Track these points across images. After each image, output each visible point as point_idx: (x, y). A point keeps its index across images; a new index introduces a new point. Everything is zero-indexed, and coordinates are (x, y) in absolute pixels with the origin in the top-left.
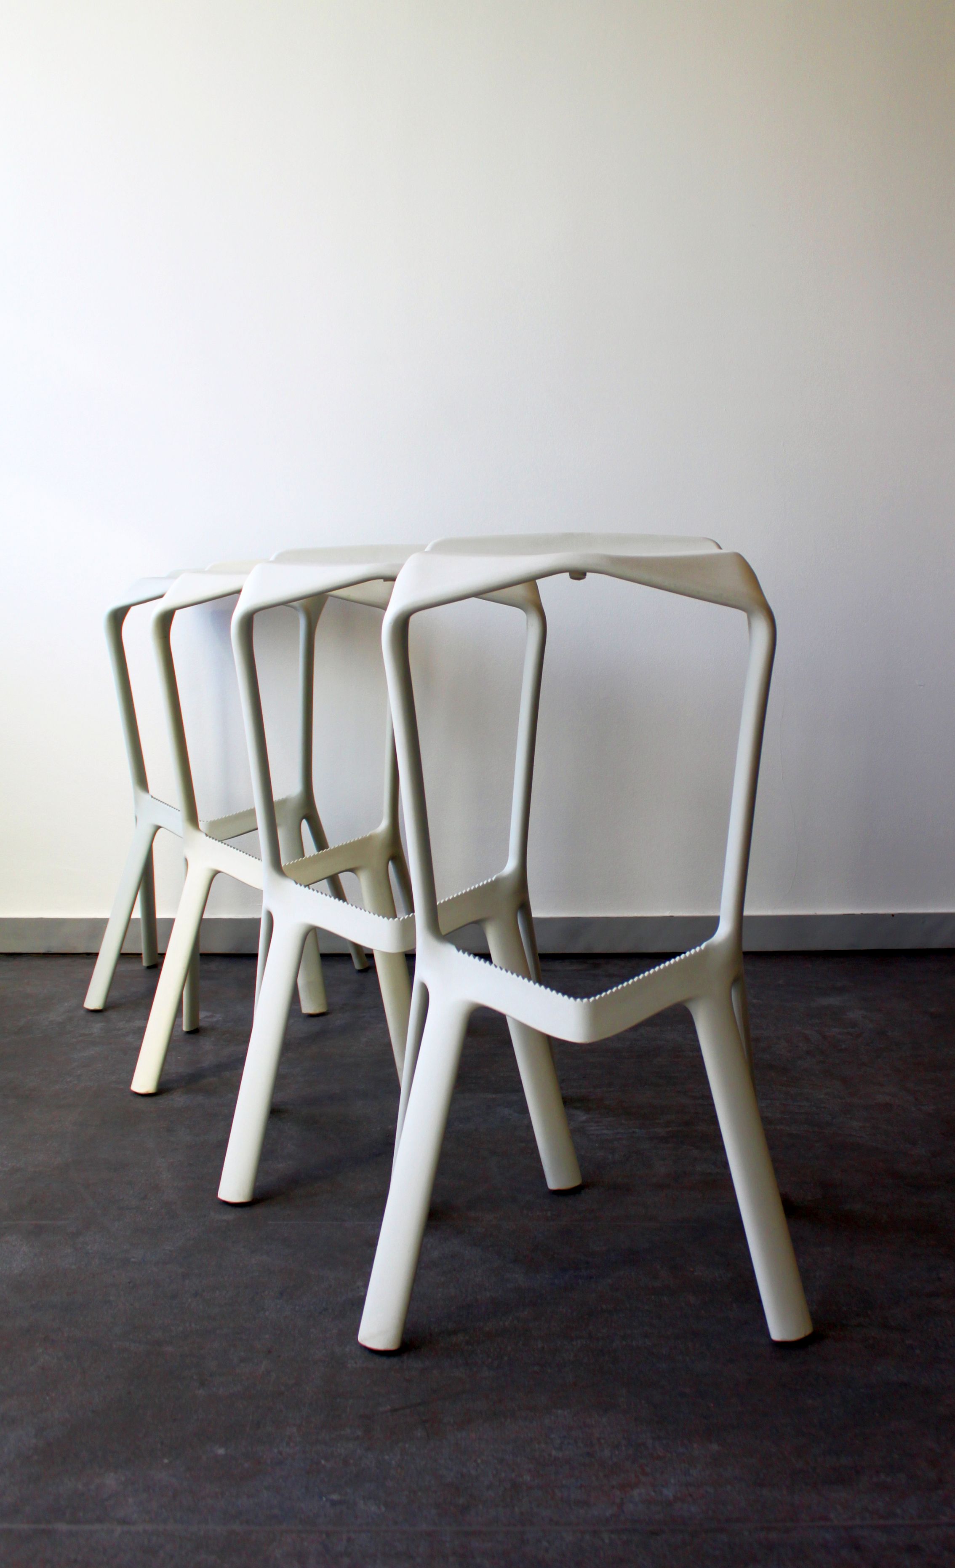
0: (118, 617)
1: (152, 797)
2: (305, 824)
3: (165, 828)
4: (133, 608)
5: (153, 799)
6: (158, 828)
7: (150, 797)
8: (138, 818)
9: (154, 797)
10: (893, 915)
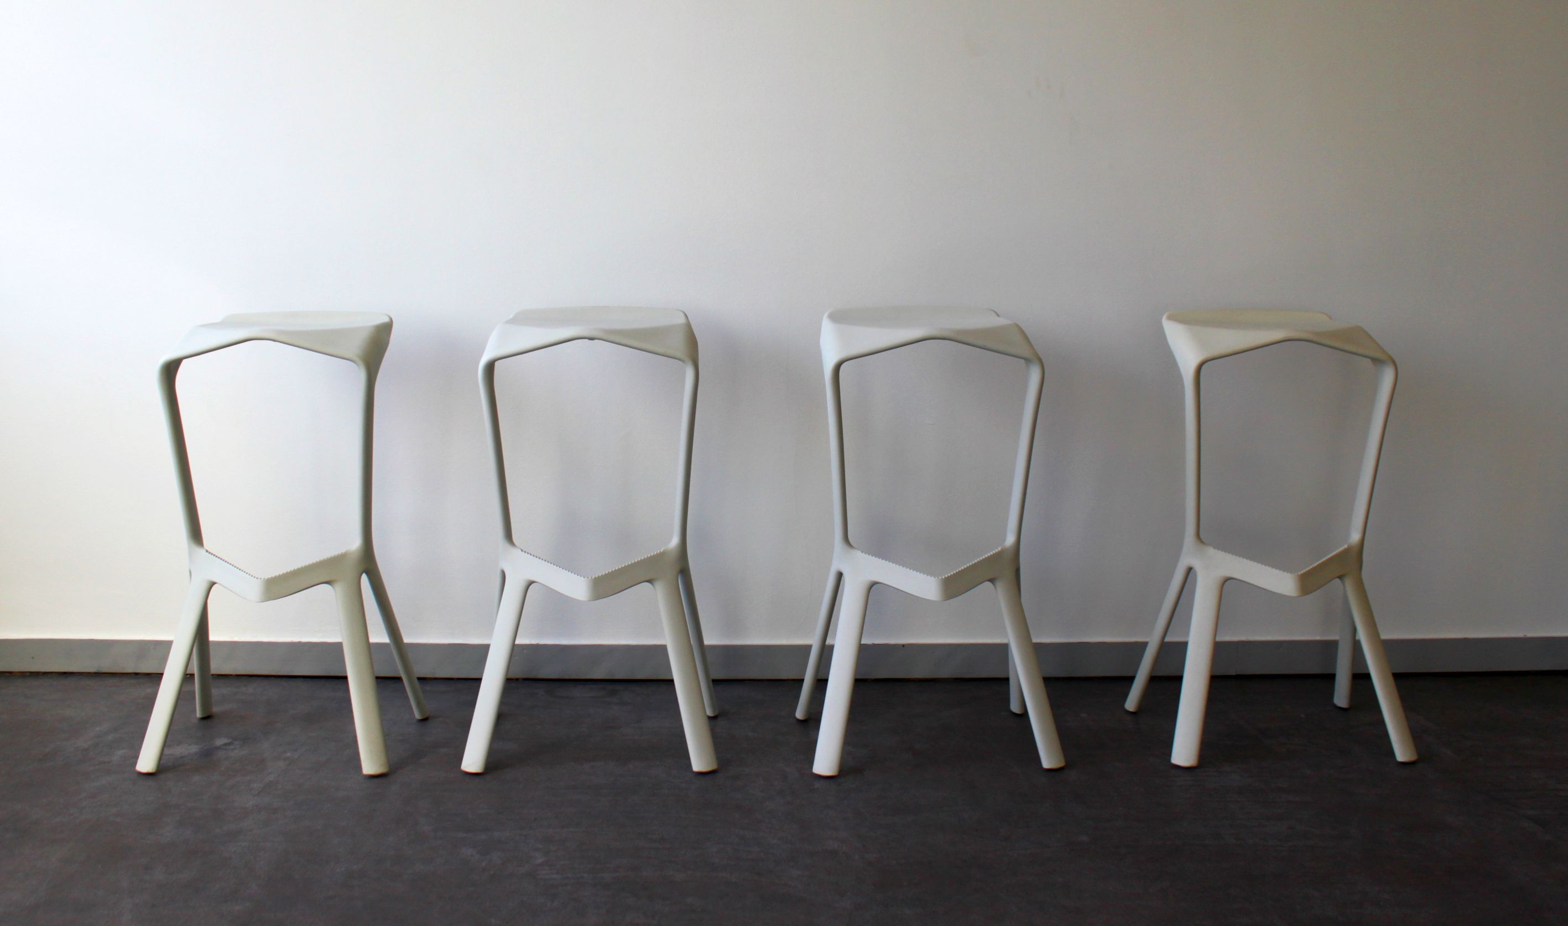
0: (170, 371)
1: (207, 551)
2: (364, 578)
3: (222, 585)
4: (184, 362)
5: (207, 553)
6: (213, 584)
7: (205, 552)
8: (192, 573)
9: (209, 551)
10: (903, 646)
